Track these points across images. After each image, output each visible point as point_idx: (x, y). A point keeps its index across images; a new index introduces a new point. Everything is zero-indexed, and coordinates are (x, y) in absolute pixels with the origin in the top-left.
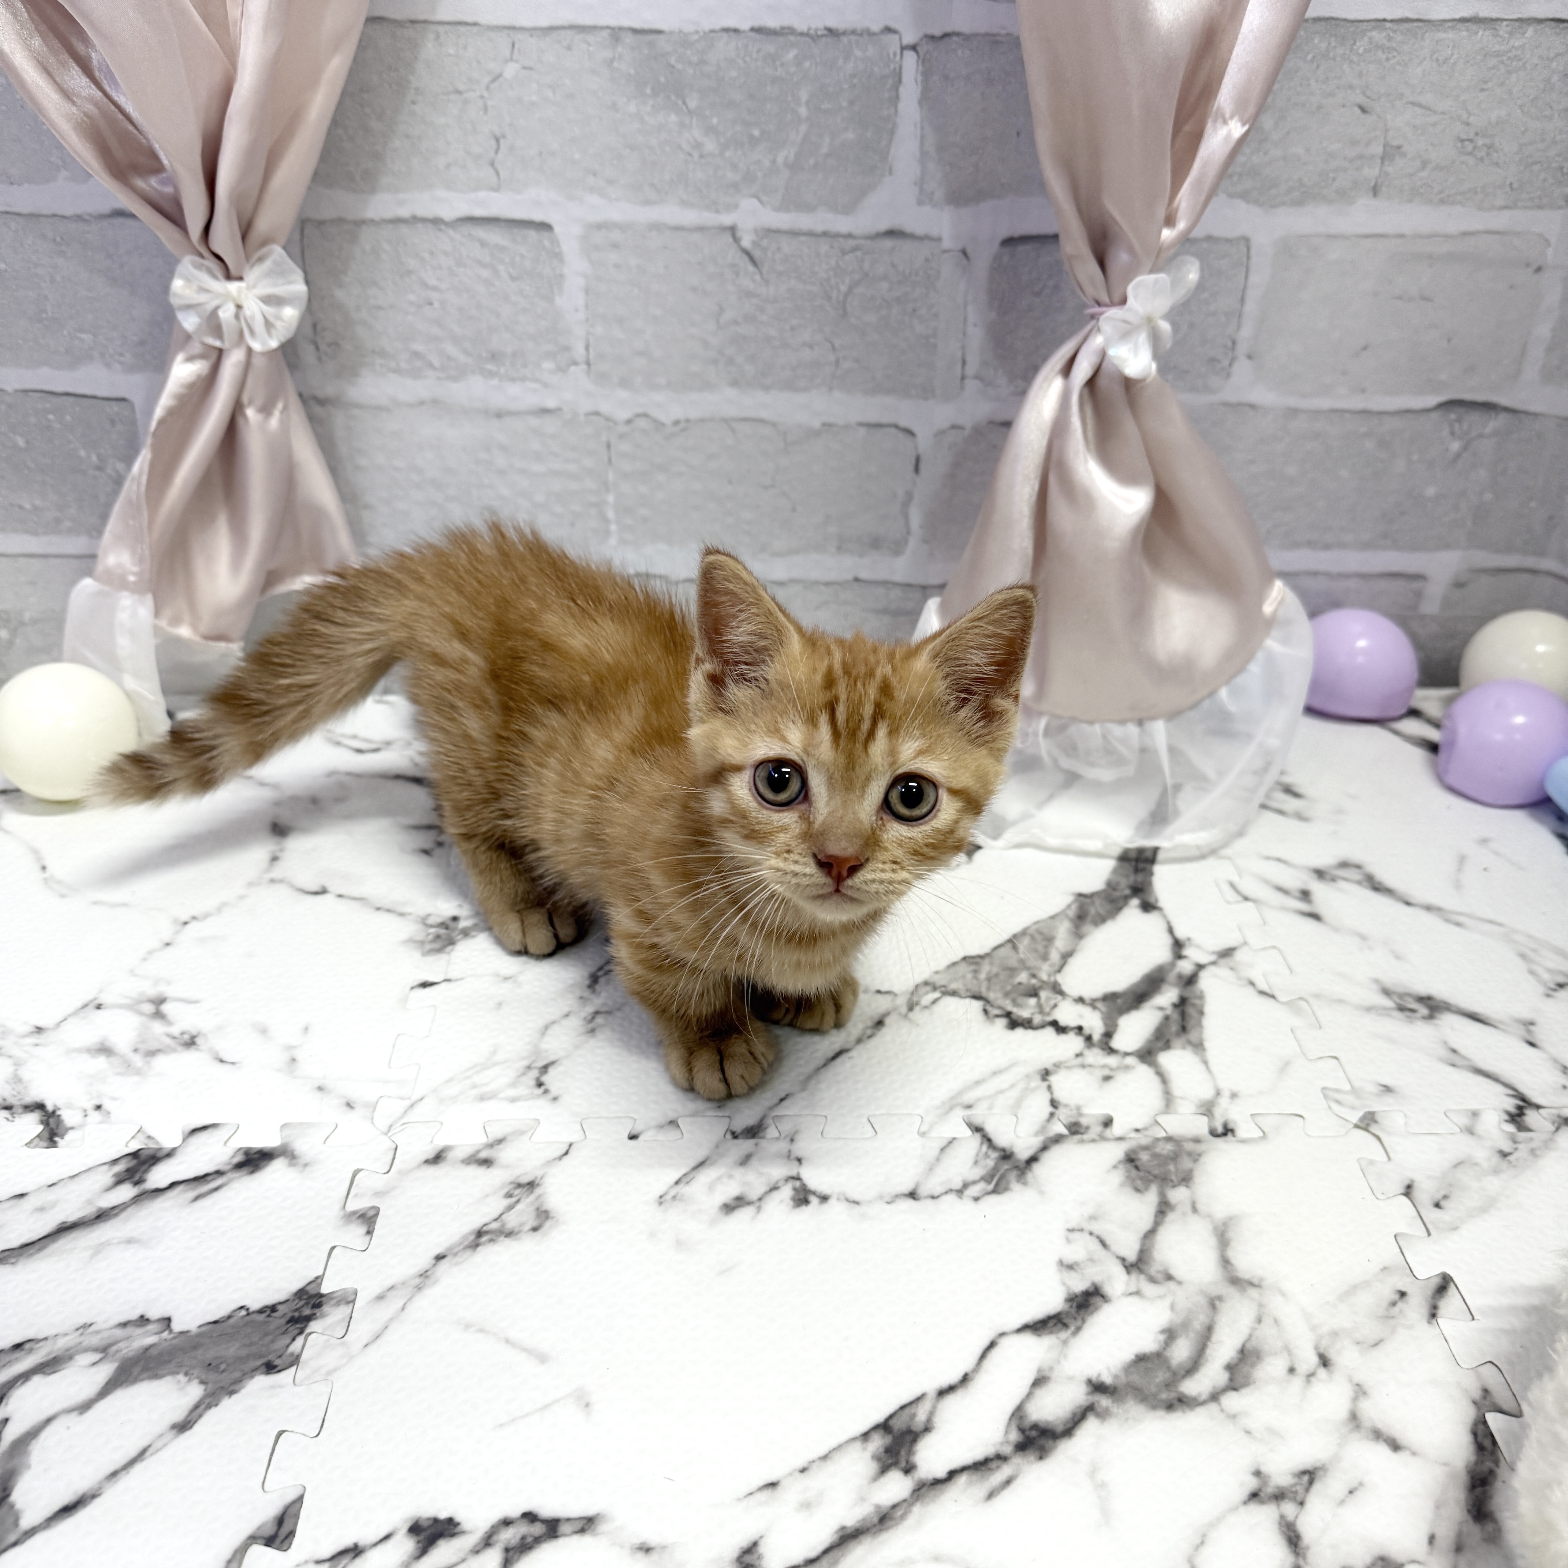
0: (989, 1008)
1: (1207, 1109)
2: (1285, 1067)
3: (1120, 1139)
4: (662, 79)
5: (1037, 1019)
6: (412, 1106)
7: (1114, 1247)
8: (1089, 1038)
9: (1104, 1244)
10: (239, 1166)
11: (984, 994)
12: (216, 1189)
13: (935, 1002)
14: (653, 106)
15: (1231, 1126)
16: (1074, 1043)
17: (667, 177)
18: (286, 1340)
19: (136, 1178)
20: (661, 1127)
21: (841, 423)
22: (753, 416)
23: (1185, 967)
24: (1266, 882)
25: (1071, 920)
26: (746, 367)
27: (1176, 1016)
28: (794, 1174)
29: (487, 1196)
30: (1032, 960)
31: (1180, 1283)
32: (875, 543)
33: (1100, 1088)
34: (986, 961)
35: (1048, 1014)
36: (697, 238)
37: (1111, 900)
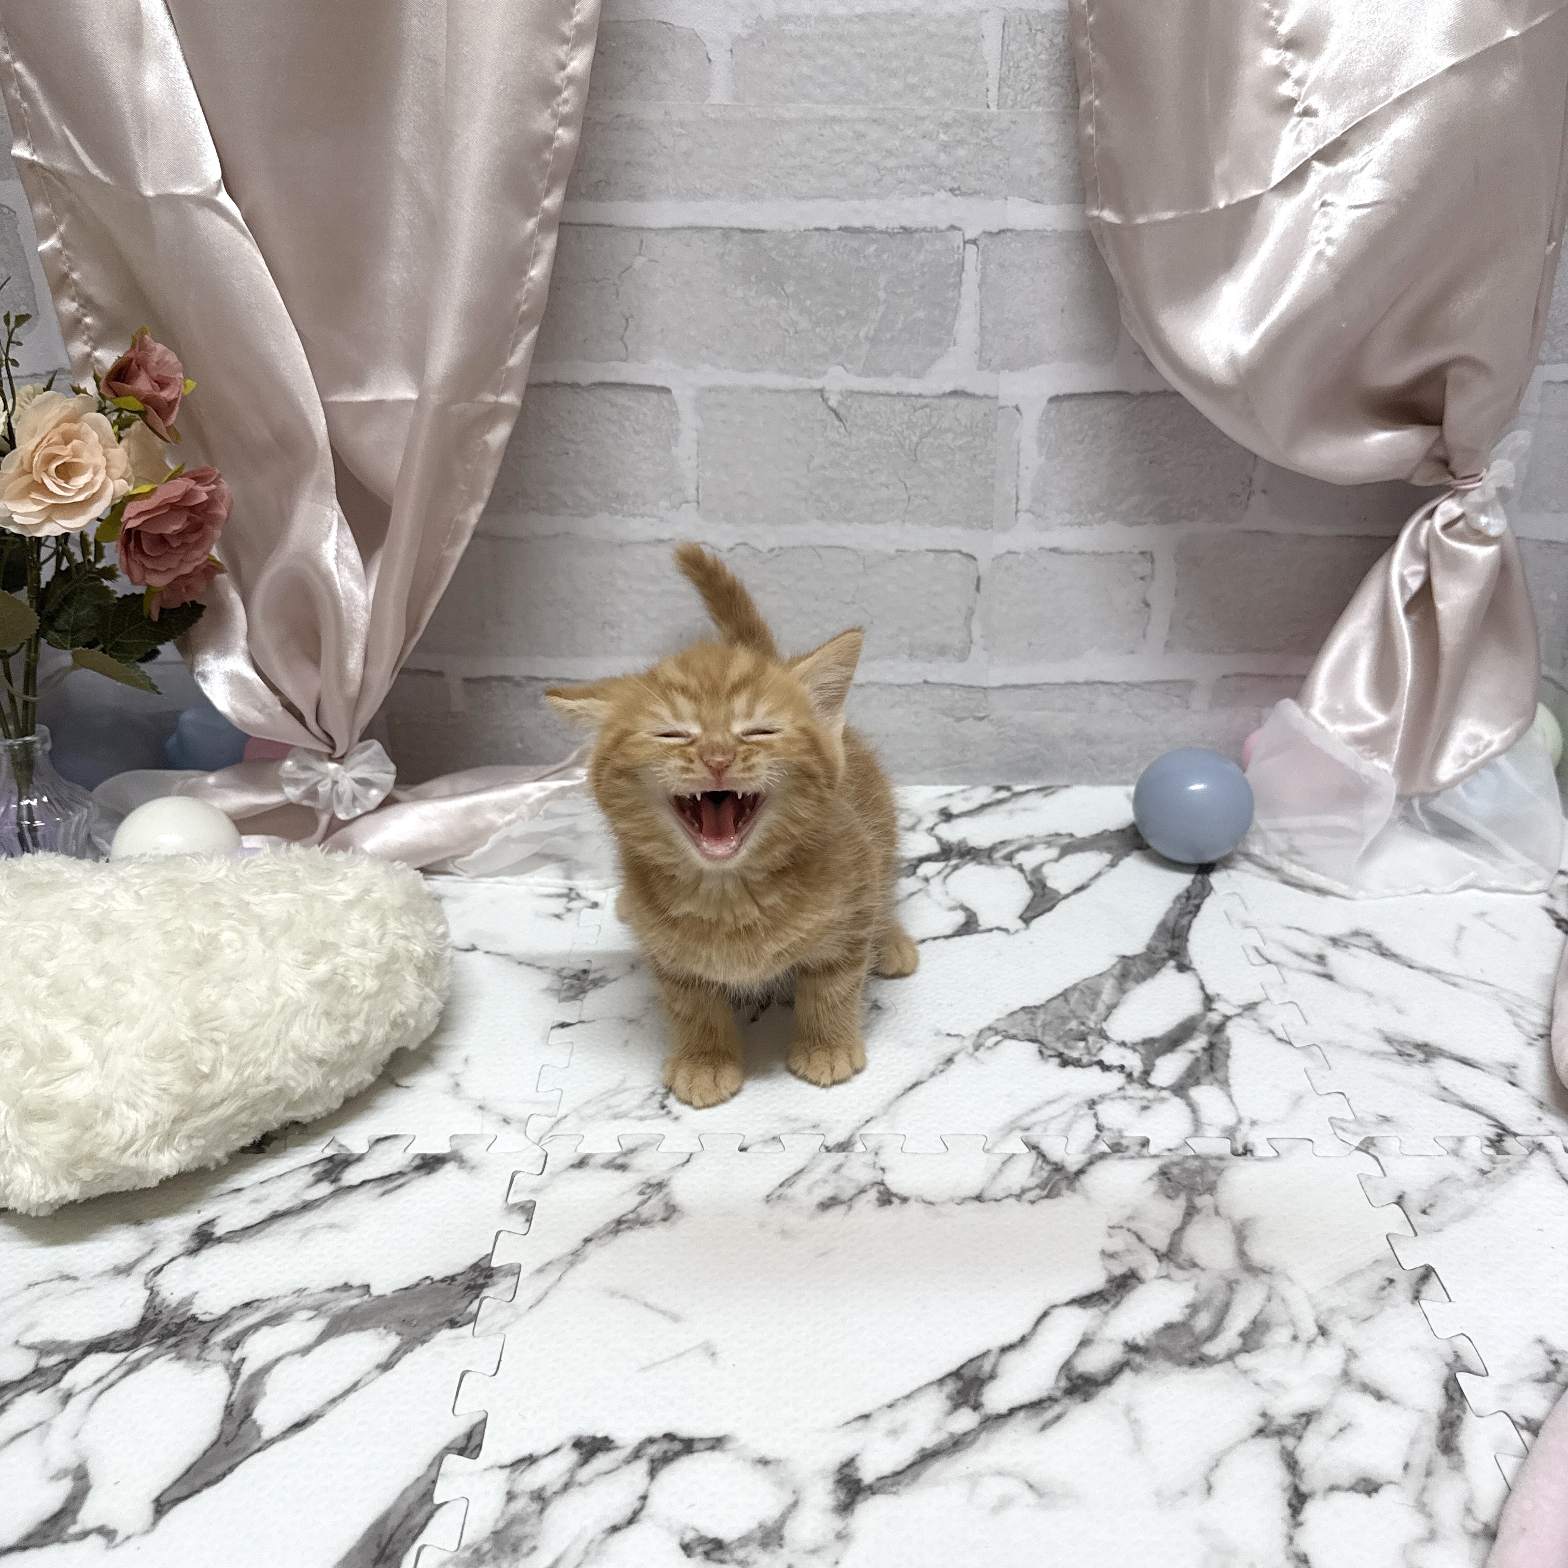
0: (1044, 1050)
1: (1230, 1133)
2: (1297, 1101)
3: (1155, 1156)
4: (764, 270)
5: (1085, 1059)
6: (558, 1122)
7: (1148, 1241)
8: (1130, 1076)
9: (1140, 1239)
10: (418, 1168)
11: (1040, 1038)
12: (400, 1186)
13: (997, 1044)
14: (757, 291)
15: (1250, 1147)
16: (1117, 1079)
17: (767, 349)
18: (466, 1302)
19: (333, 1177)
20: (765, 1142)
21: (913, 549)
22: (837, 544)
23: (1214, 1018)
24: (1287, 948)
25: (1116, 978)
26: (831, 504)
27: (1205, 1058)
28: (879, 1180)
29: (624, 1193)
30: (1082, 1011)
31: (1203, 1269)
32: (942, 651)
33: (1139, 1115)
34: (1042, 1010)
35: (1095, 1055)
36: (792, 398)
37: (1151, 962)
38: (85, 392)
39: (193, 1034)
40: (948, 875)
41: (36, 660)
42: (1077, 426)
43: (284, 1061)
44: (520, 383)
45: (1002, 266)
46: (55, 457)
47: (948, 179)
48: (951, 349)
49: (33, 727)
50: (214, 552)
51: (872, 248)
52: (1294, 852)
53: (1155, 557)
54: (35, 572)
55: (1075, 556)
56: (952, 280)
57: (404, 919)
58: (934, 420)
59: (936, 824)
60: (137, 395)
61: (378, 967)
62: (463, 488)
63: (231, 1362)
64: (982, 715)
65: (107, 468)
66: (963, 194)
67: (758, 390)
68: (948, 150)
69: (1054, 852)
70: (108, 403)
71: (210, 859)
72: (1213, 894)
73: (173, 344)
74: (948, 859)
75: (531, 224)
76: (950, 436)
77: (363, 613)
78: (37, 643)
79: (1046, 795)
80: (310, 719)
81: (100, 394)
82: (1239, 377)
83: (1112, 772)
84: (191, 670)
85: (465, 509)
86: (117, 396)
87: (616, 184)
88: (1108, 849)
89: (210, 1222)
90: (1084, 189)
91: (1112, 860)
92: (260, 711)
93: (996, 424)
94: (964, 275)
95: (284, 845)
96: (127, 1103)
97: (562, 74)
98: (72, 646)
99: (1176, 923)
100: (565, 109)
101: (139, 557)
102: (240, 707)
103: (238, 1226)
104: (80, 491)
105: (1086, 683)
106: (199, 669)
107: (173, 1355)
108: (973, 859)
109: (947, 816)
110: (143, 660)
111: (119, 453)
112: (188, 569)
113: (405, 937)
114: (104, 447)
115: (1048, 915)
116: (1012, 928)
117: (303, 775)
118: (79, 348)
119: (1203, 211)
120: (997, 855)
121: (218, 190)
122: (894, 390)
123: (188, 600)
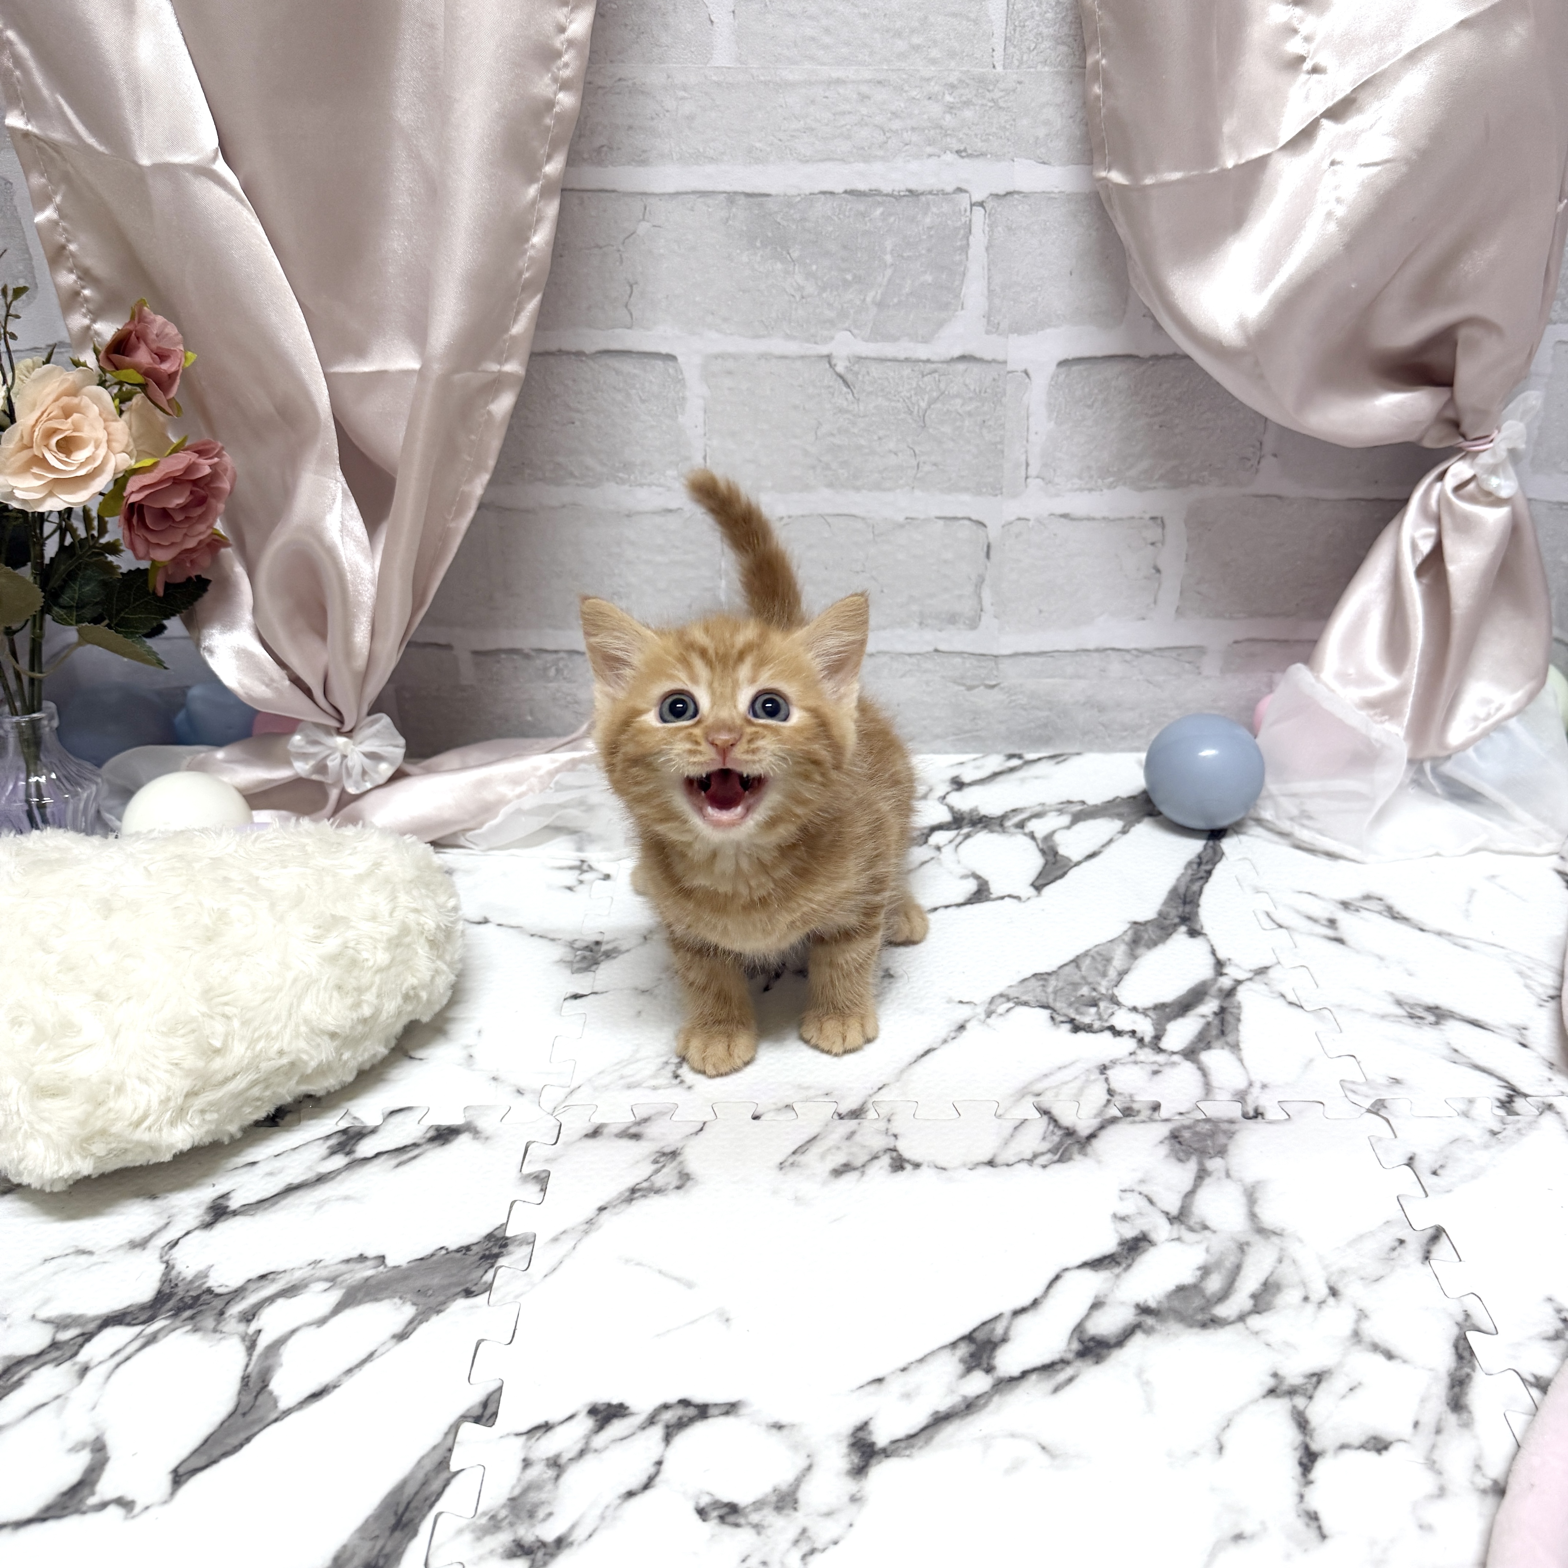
0: (1055, 1016)
1: (1241, 1097)
2: (1309, 1063)
3: (1167, 1120)
4: (770, 234)
5: (1097, 1025)
6: (571, 1092)
7: (1160, 1204)
8: (1141, 1040)
9: (1151, 1202)
10: (432, 1140)
11: (1052, 1005)
12: (414, 1158)
13: (1008, 1011)
14: (762, 256)
15: (1260, 1110)
16: (1129, 1044)
17: (774, 315)
18: (480, 1272)
19: (347, 1149)
20: (779, 1110)
21: (922, 517)
22: (846, 512)
23: (1225, 982)
24: (1298, 912)
25: (1127, 944)
26: (841, 471)
27: (1216, 1022)
28: (891, 1146)
29: (637, 1162)
30: (1093, 977)
31: (1214, 1232)
32: (952, 619)
33: (1150, 1080)
34: (1054, 977)
35: (1106, 1021)
36: (799, 364)
37: (1163, 928)
38: (85, 365)
39: (204, 1009)
40: (960, 843)
41: (41, 636)
42: (1087, 390)
43: (297, 1035)
44: (523, 351)
45: (1009, 229)
46: (55, 431)
47: (954, 141)
48: (960, 313)
49: (40, 703)
50: (219, 526)
51: (879, 211)
52: (1305, 816)
53: (1167, 522)
54: (38, 548)
55: (1085, 522)
56: (959, 244)
57: (415, 892)
58: (942, 386)
59: (948, 793)
60: (136, 367)
61: (389, 940)
62: (468, 459)
63: (246, 1334)
64: (993, 683)
65: (108, 441)
66: (969, 156)
67: (765, 356)
68: (954, 111)
69: (1065, 820)
70: (108, 376)
71: (219, 834)
72: (1224, 859)
73: (173, 316)
74: (959, 827)
75: (533, 191)
76: (959, 401)
77: (369, 586)
78: (42, 619)
79: (1058, 763)
80: (318, 693)
81: (100, 367)
82: (1248, 339)
83: (1123, 738)
84: (198, 645)
85: (470, 480)
86: (117, 369)
87: (619, 149)
88: (1120, 816)
89: (225, 1196)
90: (1091, 150)
91: (1124, 827)
92: (267, 686)
93: (1005, 390)
94: (971, 238)
95: (293, 820)
96: (139, 1078)
97: (563, 37)
98: (78, 622)
99: (1188, 888)
100: (566, 73)
101: (142, 532)
102: (247, 681)
103: (253, 1200)
104: (82, 465)
105: (1097, 650)
106: (206, 643)
107: (189, 1327)
108: (985, 827)
109: (958, 784)
110: (150, 635)
111: (120, 426)
112: (191, 544)
113: (416, 911)
114: (105, 420)
115: (1059, 882)
116: (1023, 895)
117: (312, 749)
118: (78, 321)
119: (1212, 171)
120: (1009, 823)
121: (215, 159)
122: (902, 355)
123: (193, 574)
